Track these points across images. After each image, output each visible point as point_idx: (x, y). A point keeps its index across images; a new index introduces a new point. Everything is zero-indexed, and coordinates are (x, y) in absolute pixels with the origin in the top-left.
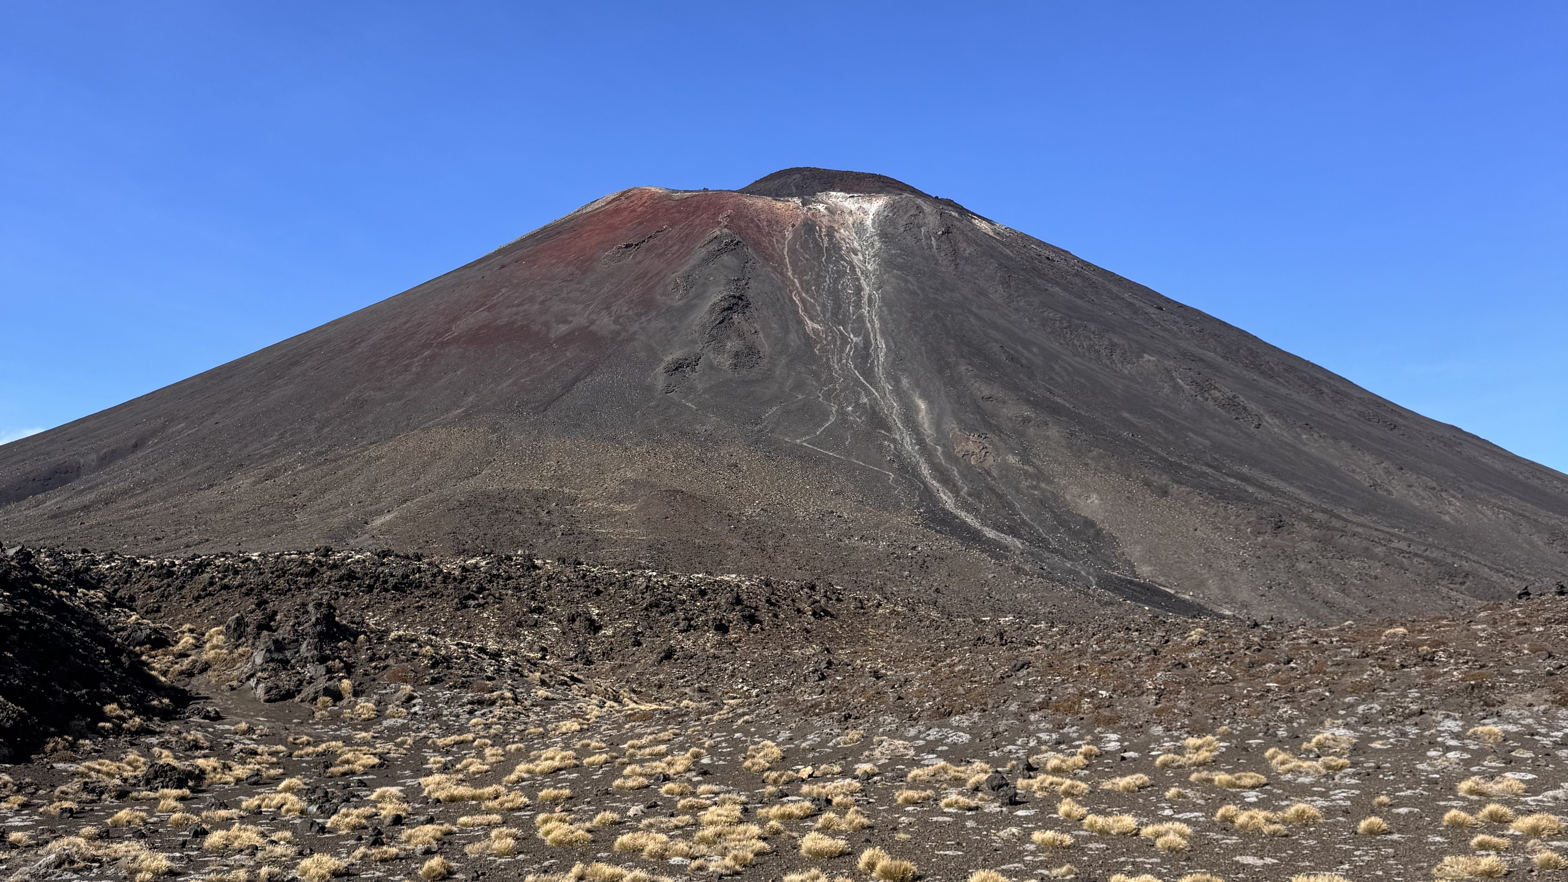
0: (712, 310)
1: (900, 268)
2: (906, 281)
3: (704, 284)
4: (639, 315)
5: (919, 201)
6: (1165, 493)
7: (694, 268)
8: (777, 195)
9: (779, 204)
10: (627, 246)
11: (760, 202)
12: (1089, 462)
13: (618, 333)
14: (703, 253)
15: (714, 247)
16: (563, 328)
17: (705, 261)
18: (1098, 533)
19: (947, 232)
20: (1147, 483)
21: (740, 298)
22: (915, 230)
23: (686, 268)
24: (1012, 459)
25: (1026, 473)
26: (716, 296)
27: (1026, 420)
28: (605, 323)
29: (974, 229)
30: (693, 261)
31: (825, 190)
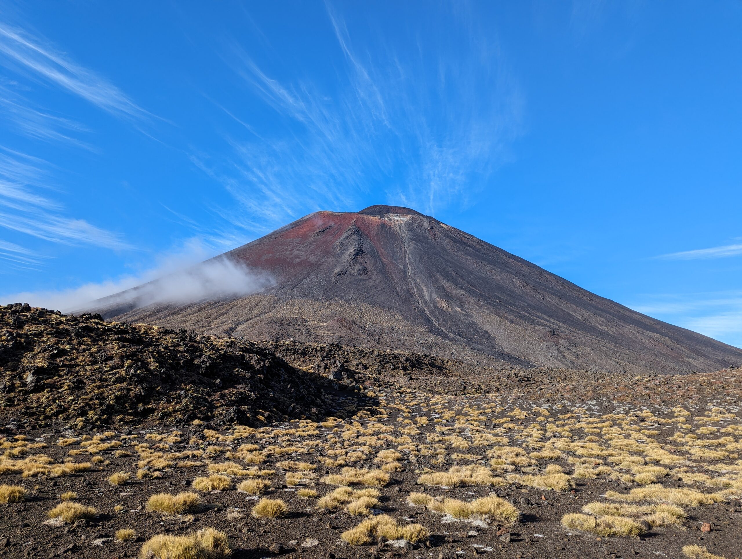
0: (350, 255)
1: (415, 240)
2: (417, 245)
3: (346, 245)
4: (325, 256)
5: (421, 217)
6: (512, 322)
7: (343, 240)
8: (371, 214)
9: (372, 218)
10: (319, 232)
11: (365, 217)
12: (485, 310)
13: (317, 262)
14: (346, 235)
15: (350, 232)
16: (298, 260)
17: (347, 237)
18: (490, 335)
19: (432, 228)
20: (506, 318)
21: (360, 250)
22: (420, 227)
23: (340, 239)
24: (458, 309)
25: (463, 314)
26: (352, 250)
27: (462, 295)
28: (312, 259)
29: (441, 227)
30: (343, 237)
31: (387, 213)
